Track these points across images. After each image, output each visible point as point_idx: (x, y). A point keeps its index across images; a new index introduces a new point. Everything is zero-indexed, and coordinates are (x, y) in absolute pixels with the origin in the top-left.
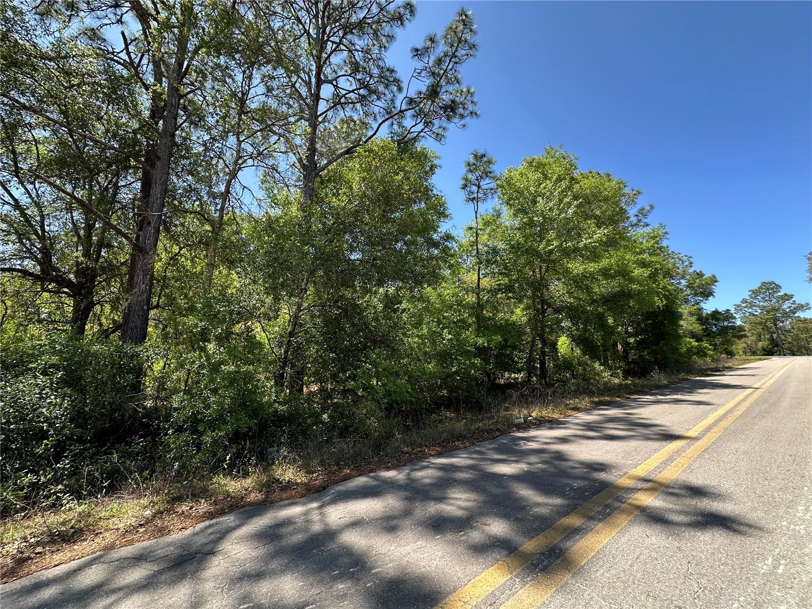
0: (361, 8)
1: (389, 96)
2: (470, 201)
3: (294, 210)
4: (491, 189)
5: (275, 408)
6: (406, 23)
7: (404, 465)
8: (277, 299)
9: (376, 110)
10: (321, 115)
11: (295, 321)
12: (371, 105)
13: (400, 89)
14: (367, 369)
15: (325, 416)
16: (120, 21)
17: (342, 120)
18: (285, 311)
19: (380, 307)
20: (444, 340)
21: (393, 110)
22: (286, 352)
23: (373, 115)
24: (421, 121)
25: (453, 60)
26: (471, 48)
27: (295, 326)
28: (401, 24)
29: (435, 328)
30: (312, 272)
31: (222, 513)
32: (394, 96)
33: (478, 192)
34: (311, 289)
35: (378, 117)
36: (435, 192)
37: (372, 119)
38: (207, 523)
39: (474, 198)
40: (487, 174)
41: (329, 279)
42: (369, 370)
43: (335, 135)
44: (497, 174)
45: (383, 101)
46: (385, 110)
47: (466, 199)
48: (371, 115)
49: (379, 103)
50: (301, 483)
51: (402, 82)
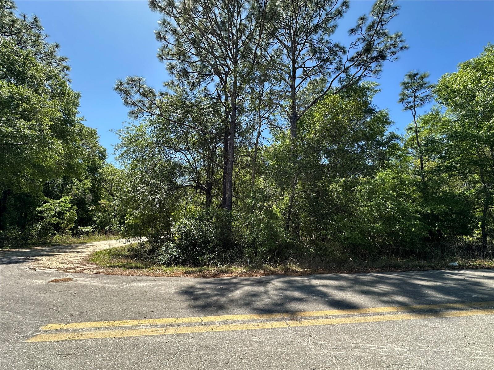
0: (315, 17)
1: (338, 60)
2: (409, 109)
3: (287, 141)
4: (427, 96)
5: (286, 240)
6: (344, 14)
7: (354, 273)
8: (282, 189)
9: (330, 71)
10: (297, 87)
11: (292, 199)
12: (326, 69)
13: (345, 52)
14: (333, 224)
15: (311, 250)
16: (212, 80)
17: (310, 83)
18: (287, 196)
19: (340, 190)
20: (388, 208)
21: (341, 66)
22: (289, 215)
23: (329, 74)
24: (361, 69)
25: (380, 24)
26: (394, 10)
27: (292, 202)
28: (341, 16)
29: (380, 200)
30: (299, 174)
31: (269, 275)
32: (341, 58)
33: (414, 101)
34: (299, 183)
35: (332, 74)
36: (377, 110)
37: (328, 76)
38: (264, 276)
39: (411, 106)
40: (422, 86)
41: (308, 177)
42: (334, 225)
43: (307, 92)
44: (433, 83)
45: (334, 64)
46: (336, 68)
47: (405, 108)
48: (327, 74)
49: (332, 66)
50: (299, 271)
51: (345, 48)
